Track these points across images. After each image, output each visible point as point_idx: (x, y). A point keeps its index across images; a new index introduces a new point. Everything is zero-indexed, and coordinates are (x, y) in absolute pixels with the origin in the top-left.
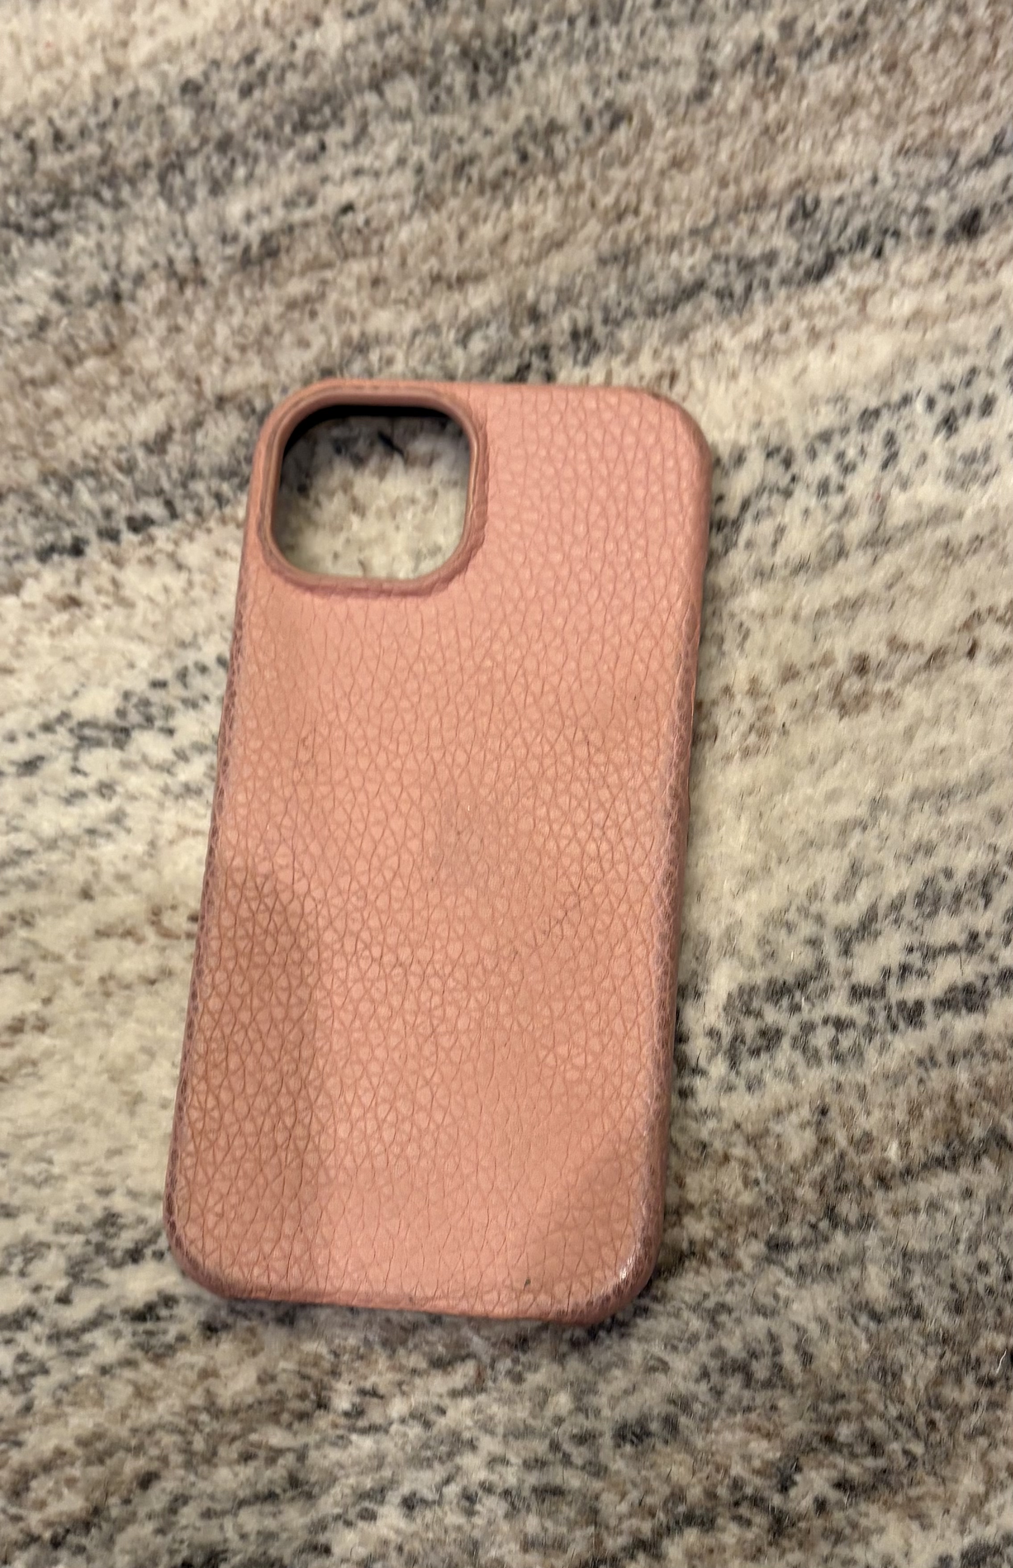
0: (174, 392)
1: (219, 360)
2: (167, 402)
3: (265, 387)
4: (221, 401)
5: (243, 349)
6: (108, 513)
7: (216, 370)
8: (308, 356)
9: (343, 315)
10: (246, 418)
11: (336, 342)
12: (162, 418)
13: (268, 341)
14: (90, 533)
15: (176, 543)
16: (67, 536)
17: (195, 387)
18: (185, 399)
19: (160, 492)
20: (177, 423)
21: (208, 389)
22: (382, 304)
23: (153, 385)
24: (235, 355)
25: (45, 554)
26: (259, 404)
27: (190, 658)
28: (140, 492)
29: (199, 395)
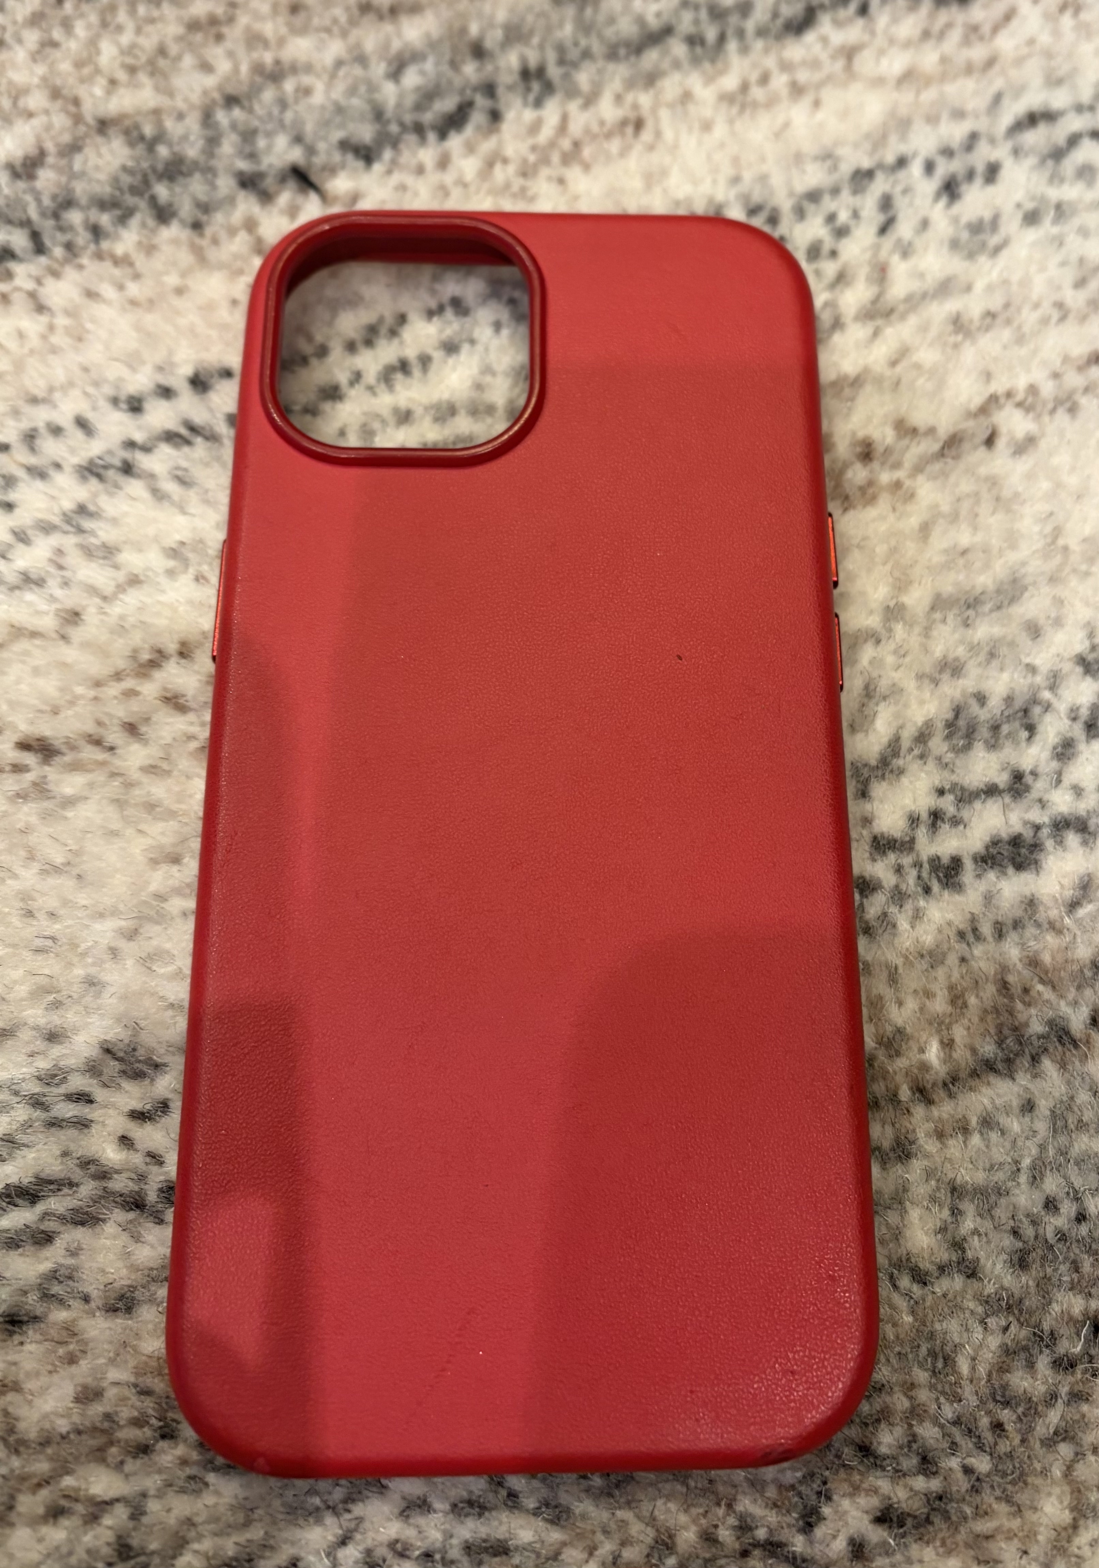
0: (47, 112)
1: (102, 81)
2: (37, 122)
3: (157, 112)
4: (103, 126)
5: (132, 70)
7: (98, 91)
8: (210, 81)
9: (255, 40)
10: (131, 144)
11: (244, 69)
12: (31, 140)
13: (162, 63)
15: (39, 281)
17: (72, 109)
18: (60, 121)
20: (51, 148)
21: (89, 109)
22: (303, 31)
23: (21, 103)
24: (122, 76)
26: (148, 130)
27: (41, 416)
29: (78, 119)
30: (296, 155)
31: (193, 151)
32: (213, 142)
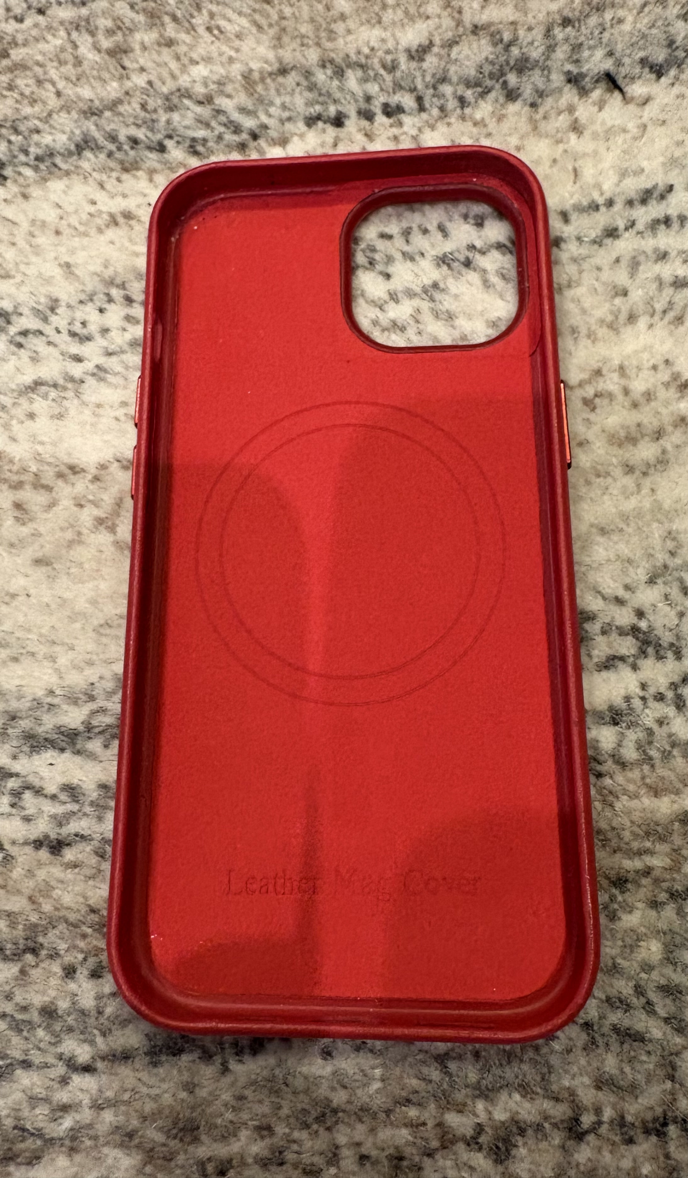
0: (439, 16)
2: (431, 23)
3: (514, 24)
4: (476, 29)
6: (368, 99)
7: (476, 5)
8: (553, 6)
10: (495, 44)
12: (426, 34)
14: (351, 110)
15: (421, 131)
16: (332, 110)
17: (456, 15)
18: (447, 22)
19: (413, 90)
20: (437, 41)
21: (467, 18)
23: (423, 9)
25: (311, 121)
26: (507, 36)
27: (415, 221)
28: (398, 87)
29: (459, 23)
30: (608, 65)
31: (535, 54)
32: (551, 48)
